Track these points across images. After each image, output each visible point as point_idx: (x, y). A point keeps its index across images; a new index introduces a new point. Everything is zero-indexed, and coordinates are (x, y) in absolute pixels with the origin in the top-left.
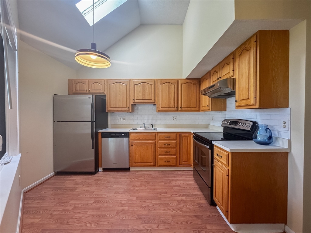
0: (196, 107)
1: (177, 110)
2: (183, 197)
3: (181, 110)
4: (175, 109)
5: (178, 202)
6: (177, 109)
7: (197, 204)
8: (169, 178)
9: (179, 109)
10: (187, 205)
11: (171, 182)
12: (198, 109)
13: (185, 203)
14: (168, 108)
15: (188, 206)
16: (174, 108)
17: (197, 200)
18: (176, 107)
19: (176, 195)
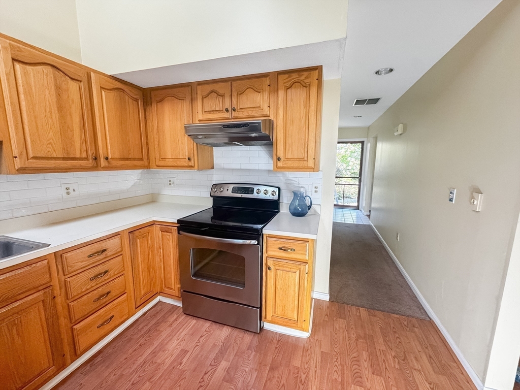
0: (142, 159)
1: (96, 167)
2: (219, 364)
3: (107, 165)
4: (90, 162)
5: (227, 382)
6: (96, 163)
7: (248, 349)
8: (141, 360)
9: (103, 162)
10: (245, 368)
11: (159, 361)
12: (146, 164)
13: (236, 370)
14: (64, 159)
15: (247, 370)
16: (87, 159)
17: (240, 344)
18: (90, 158)
19: (207, 375)
